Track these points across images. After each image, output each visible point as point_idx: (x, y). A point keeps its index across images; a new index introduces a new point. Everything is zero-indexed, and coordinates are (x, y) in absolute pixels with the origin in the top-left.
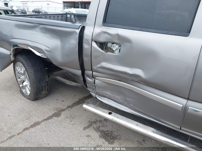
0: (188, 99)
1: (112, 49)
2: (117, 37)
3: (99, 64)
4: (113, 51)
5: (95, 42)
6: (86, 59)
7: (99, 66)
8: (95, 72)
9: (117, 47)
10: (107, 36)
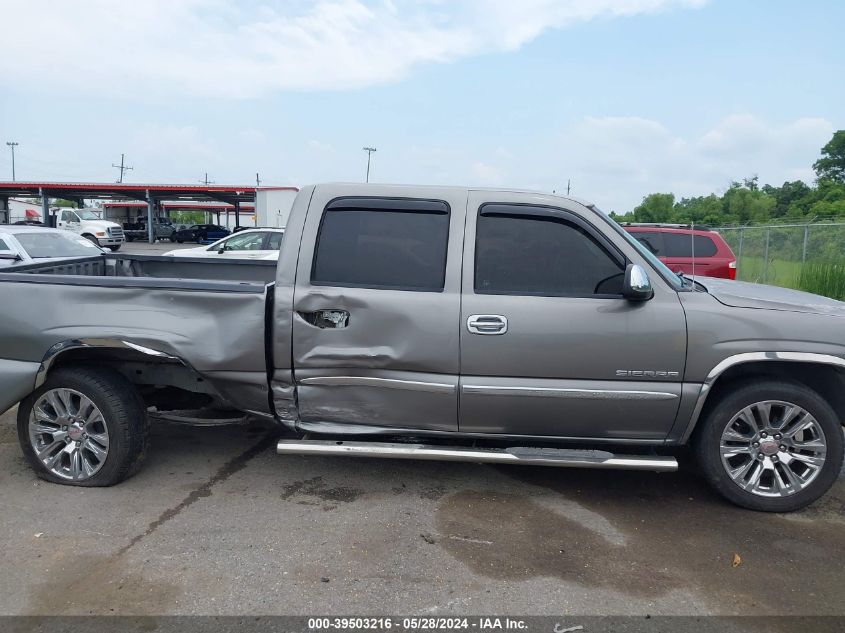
0: (459, 375)
1: (332, 322)
2: (341, 301)
3: (309, 350)
4: (333, 325)
5: (299, 312)
6: (279, 347)
7: (309, 354)
8: (298, 368)
9: (340, 317)
10: (322, 300)
